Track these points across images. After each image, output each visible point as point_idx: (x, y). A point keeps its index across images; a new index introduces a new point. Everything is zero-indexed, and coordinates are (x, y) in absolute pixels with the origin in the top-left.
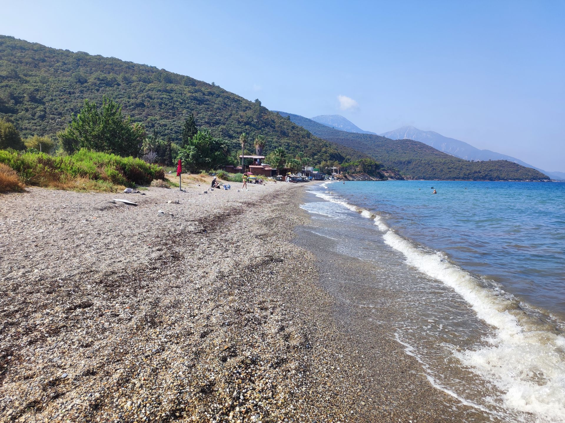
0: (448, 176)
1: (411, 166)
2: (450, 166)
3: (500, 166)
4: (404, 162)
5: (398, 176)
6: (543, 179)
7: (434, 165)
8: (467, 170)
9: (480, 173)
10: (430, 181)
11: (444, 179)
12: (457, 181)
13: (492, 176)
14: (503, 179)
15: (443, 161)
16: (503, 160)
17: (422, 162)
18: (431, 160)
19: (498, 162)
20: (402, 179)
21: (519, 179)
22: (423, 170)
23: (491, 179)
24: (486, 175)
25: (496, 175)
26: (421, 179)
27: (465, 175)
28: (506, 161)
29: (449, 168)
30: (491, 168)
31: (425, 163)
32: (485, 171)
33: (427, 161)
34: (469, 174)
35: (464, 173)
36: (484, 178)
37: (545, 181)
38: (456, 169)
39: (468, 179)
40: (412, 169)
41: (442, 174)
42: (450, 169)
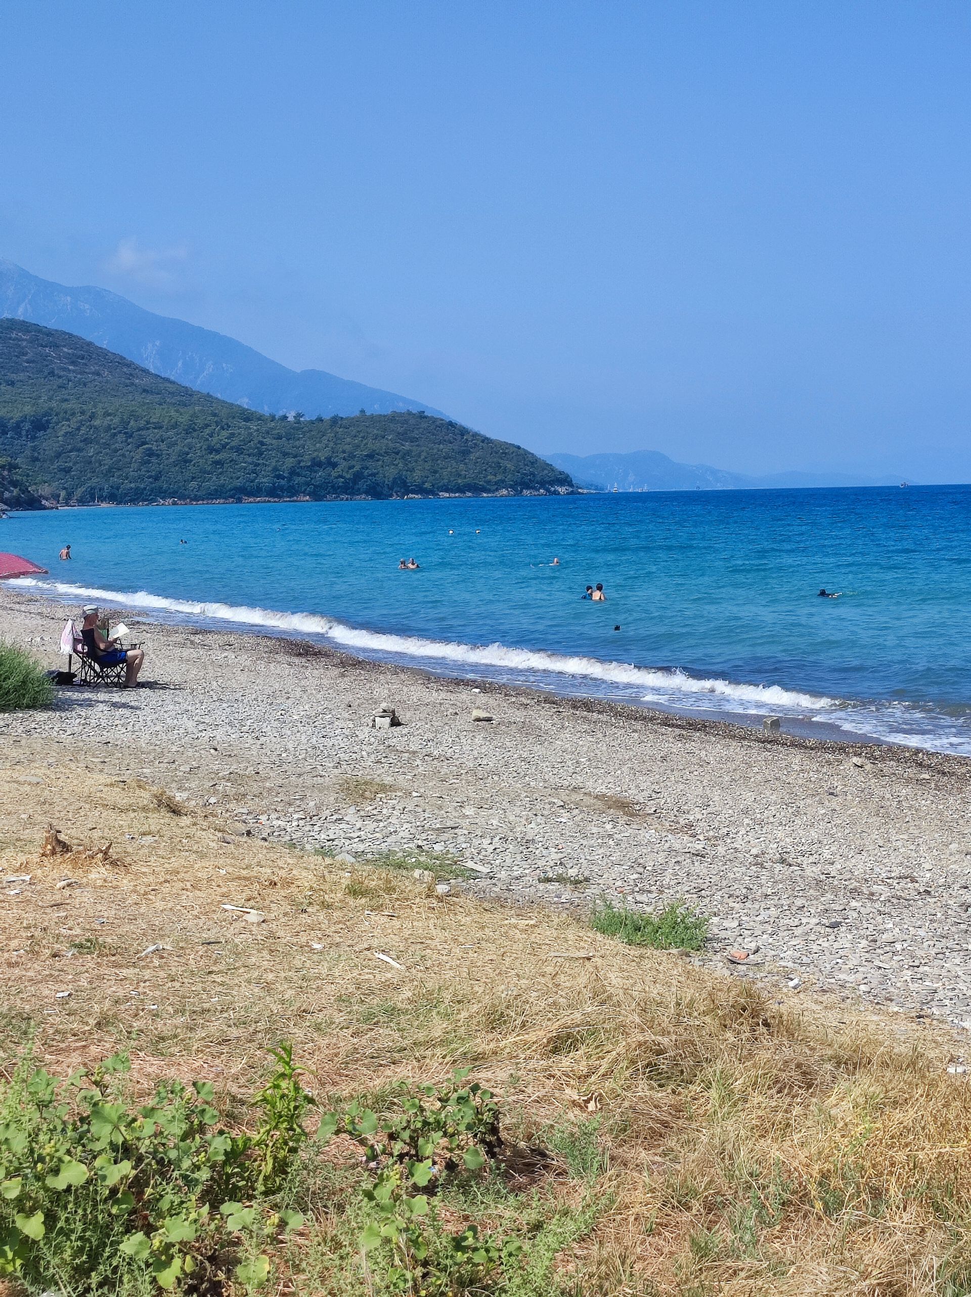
0: (213, 483)
1: (49, 444)
2: (215, 439)
3: (403, 436)
4: (17, 427)
5: (16, 492)
6: (552, 483)
7: (151, 435)
8: (285, 454)
9: (334, 465)
10: (141, 507)
11: (196, 499)
12: (250, 504)
13: (379, 478)
14: (420, 490)
15: (184, 419)
16: (409, 413)
17: (97, 423)
18: (133, 415)
19: (393, 418)
20: (33, 503)
21: (477, 489)
22: (108, 461)
23: (377, 492)
24: (358, 476)
25: (391, 473)
26: (102, 499)
27: (279, 477)
28: (422, 416)
29: (211, 450)
30: (373, 445)
31: (108, 428)
32: (352, 456)
33: (116, 420)
34: (293, 473)
35: (275, 469)
36: (349, 488)
37: (562, 490)
38: (239, 450)
39: (293, 492)
40: (58, 455)
41: (188, 475)
42: (218, 451)
